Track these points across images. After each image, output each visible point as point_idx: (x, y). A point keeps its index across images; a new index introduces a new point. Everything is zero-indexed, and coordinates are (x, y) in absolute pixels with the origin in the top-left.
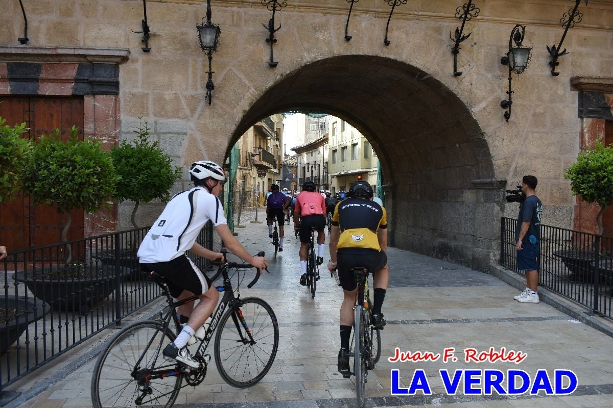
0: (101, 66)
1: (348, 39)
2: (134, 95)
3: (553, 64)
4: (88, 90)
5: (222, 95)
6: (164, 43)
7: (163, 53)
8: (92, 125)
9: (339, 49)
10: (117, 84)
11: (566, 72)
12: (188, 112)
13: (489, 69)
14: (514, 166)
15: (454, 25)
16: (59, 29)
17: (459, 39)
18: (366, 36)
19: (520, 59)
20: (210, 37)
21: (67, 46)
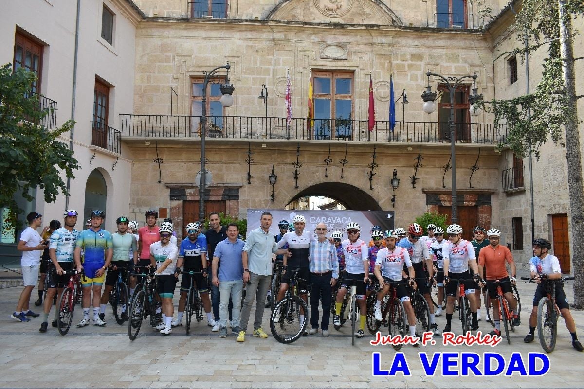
0: (232, 190)
1: (326, 176)
2: (244, 200)
3: (414, 183)
4: (227, 198)
5: (277, 199)
6: (256, 180)
7: (255, 184)
8: (229, 212)
9: (323, 180)
10: (238, 196)
11: (419, 186)
12: (264, 206)
13: (385, 186)
15: (370, 169)
16: (217, 176)
17: (372, 175)
18: (334, 175)
19: (395, 183)
20: (273, 180)
21: (221, 183)
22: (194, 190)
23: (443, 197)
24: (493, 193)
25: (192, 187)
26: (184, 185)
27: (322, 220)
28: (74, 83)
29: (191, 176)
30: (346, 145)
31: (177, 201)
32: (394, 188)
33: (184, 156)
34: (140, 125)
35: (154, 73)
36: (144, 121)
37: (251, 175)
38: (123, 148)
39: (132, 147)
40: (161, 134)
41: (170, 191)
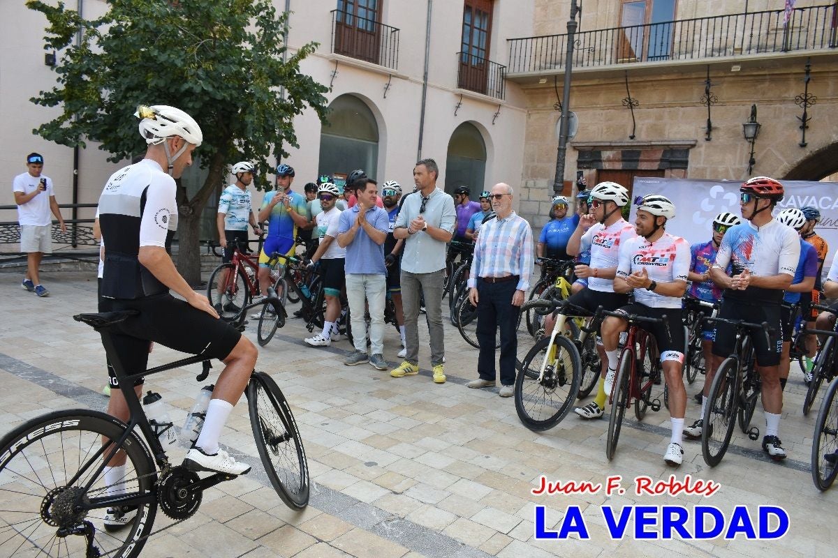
0: (677, 151)
2: (697, 169)
4: (668, 166)
5: (761, 168)
6: (721, 133)
7: (720, 140)
10: (686, 163)
16: (654, 128)
20: (754, 131)
21: (660, 139)
22: (615, 152)
25: (611, 148)
26: (599, 144)
29: (612, 129)
33: (602, 98)
36: (542, 46)
37: (714, 125)
39: (527, 89)
41: (577, 154)
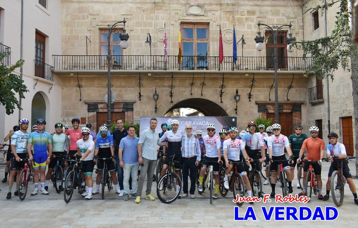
0: (129, 104)
1: (191, 94)
2: (137, 111)
3: (250, 98)
4: (126, 110)
5: (159, 110)
6: (144, 98)
7: (144, 100)
8: (127, 119)
9: (189, 97)
10: (133, 109)
11: (253, 100)
12: (150, 115)
13: (231, 100)
14: (239, 126)
15: (220, 89)
16: (119, 95)
17: (222, 93)
18: (196, 93)
19: (237, 98)
20: (156, 97)
21: (121, 100)
22: (103, 105)
23: (269, 107)
24: (303, 104)
25: (102, 103)
26: (97, 102)
27: (189, 123)
28: (22, 35)
29: (101, 95)
30: (204, 73)
31: (93, 113)
32: (237, 102)
33: (96, 82)
34: (66, 62)
35: (75, 27)
36: (69, 59)
37: (142, 94)
38: (55, 77)
39: (61, 77)
40: (81, 68)
41: (87, 106)
